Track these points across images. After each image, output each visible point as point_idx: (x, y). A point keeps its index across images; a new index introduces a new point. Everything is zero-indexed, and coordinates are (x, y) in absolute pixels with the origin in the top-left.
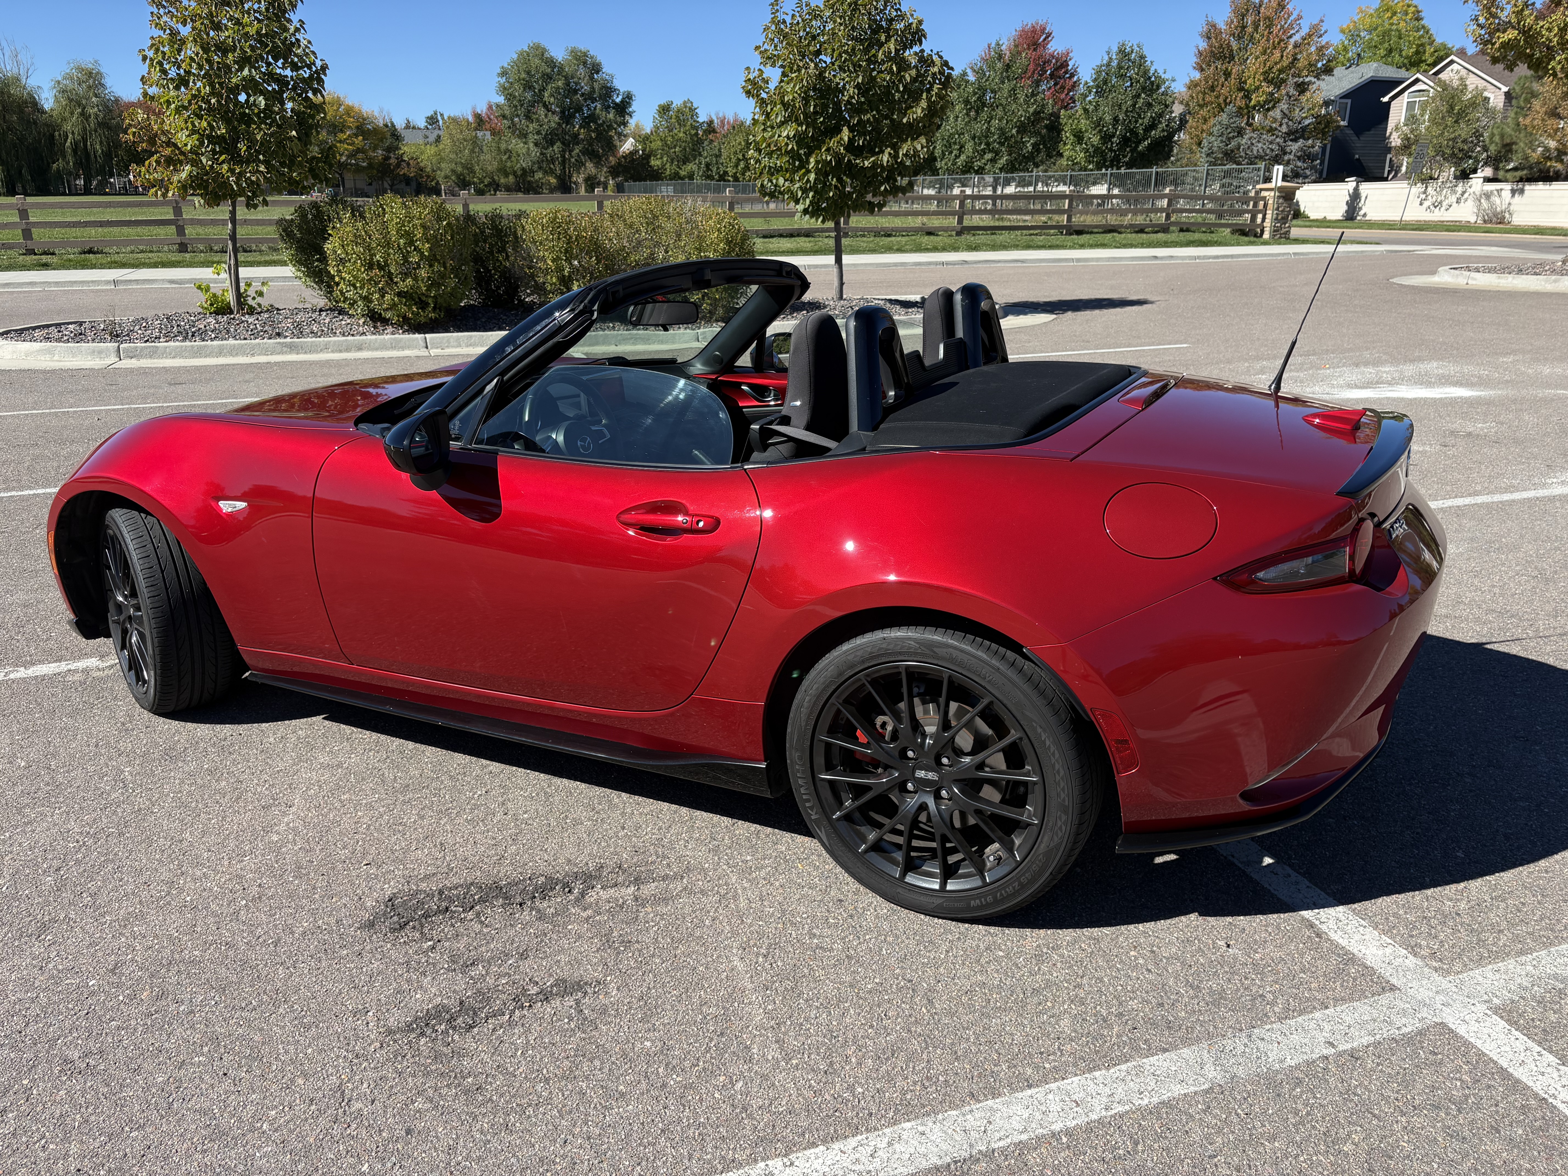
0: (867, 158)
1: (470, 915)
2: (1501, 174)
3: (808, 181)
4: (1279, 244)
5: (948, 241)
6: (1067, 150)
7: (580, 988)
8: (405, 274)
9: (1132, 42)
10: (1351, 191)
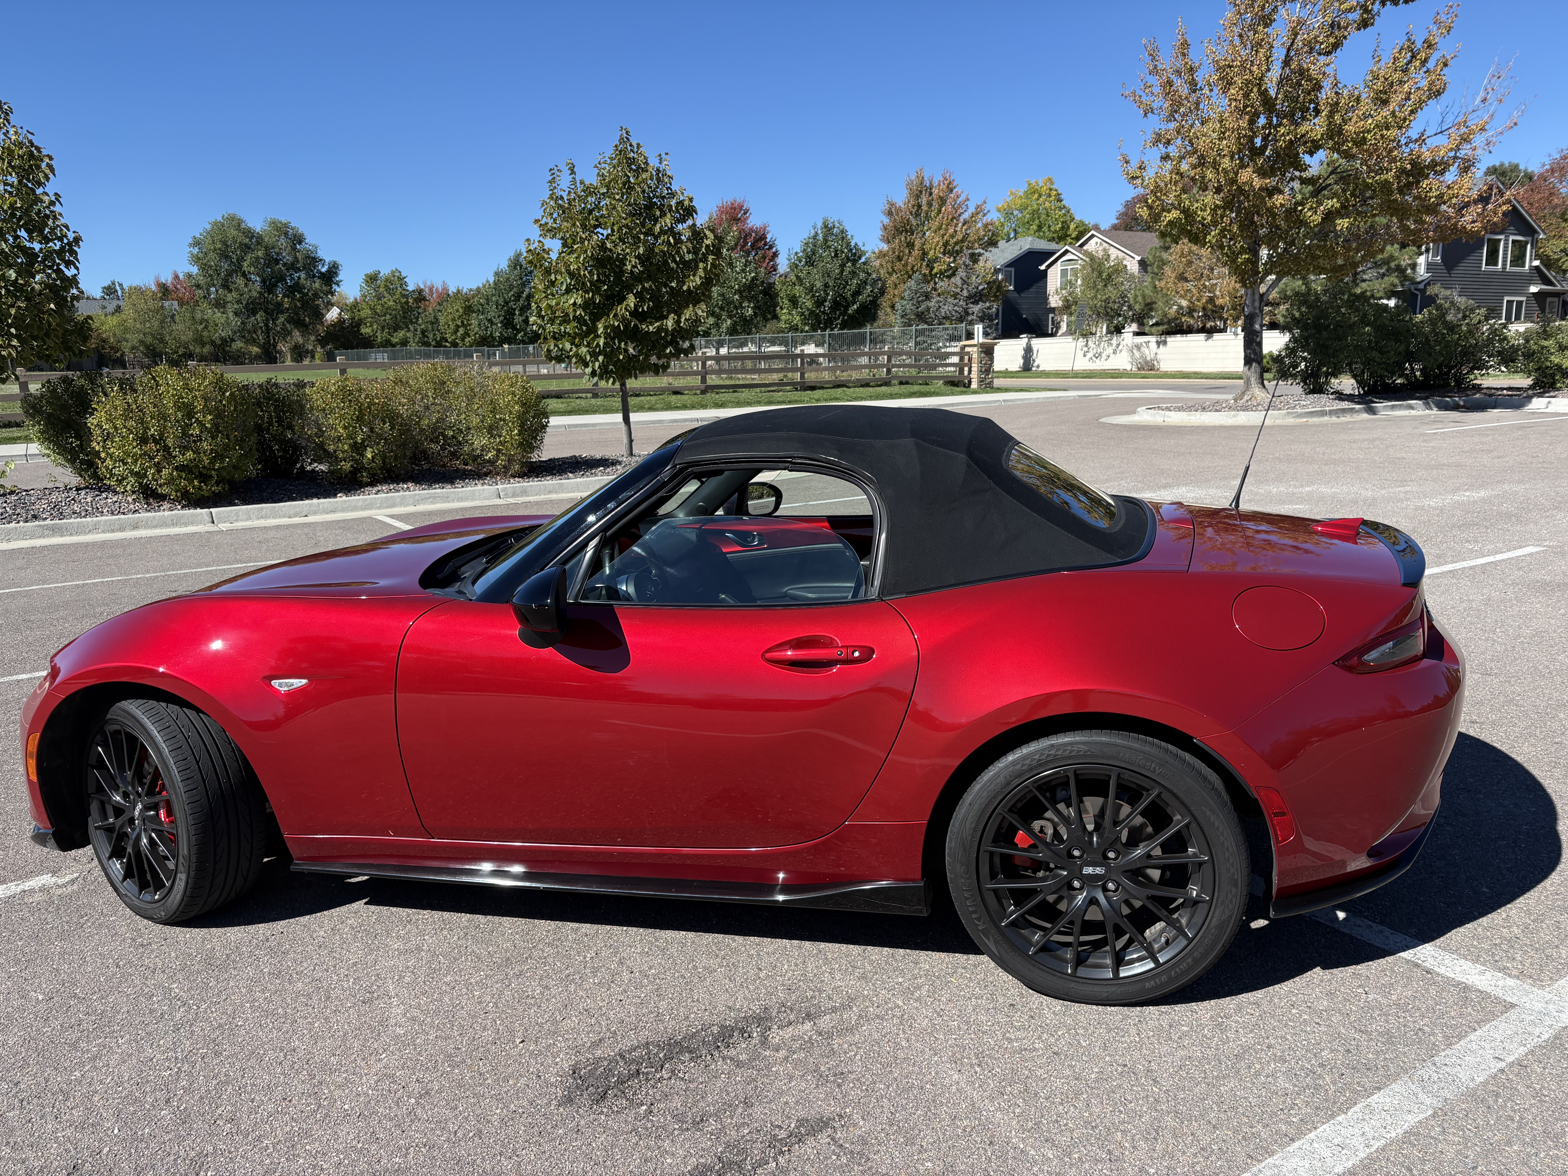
0: (651, 324)
1: (665, 1074)
2: (1147, 329)
3: (598, 345)
4: (987, 393)
5: (695, 399)
6: (784, 314)
7: (826, 1125)
8: (184, 447)
9: (833, 218)
10: (1025, 346)
